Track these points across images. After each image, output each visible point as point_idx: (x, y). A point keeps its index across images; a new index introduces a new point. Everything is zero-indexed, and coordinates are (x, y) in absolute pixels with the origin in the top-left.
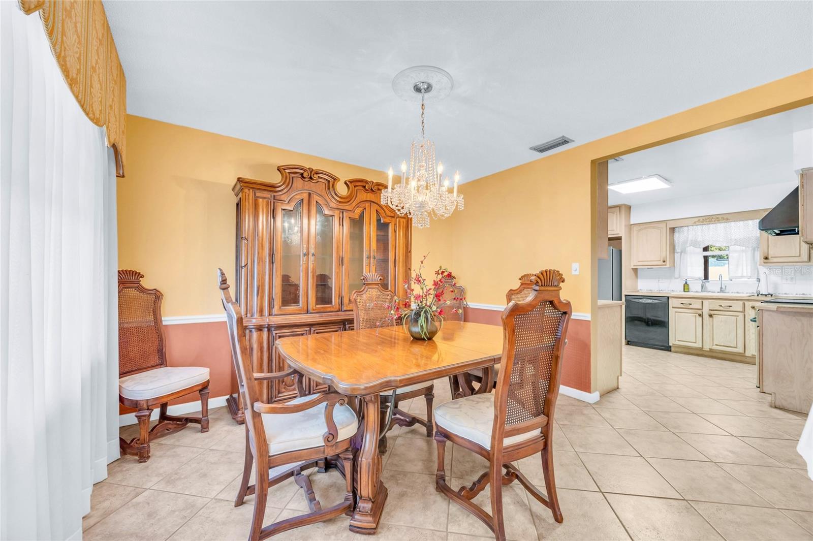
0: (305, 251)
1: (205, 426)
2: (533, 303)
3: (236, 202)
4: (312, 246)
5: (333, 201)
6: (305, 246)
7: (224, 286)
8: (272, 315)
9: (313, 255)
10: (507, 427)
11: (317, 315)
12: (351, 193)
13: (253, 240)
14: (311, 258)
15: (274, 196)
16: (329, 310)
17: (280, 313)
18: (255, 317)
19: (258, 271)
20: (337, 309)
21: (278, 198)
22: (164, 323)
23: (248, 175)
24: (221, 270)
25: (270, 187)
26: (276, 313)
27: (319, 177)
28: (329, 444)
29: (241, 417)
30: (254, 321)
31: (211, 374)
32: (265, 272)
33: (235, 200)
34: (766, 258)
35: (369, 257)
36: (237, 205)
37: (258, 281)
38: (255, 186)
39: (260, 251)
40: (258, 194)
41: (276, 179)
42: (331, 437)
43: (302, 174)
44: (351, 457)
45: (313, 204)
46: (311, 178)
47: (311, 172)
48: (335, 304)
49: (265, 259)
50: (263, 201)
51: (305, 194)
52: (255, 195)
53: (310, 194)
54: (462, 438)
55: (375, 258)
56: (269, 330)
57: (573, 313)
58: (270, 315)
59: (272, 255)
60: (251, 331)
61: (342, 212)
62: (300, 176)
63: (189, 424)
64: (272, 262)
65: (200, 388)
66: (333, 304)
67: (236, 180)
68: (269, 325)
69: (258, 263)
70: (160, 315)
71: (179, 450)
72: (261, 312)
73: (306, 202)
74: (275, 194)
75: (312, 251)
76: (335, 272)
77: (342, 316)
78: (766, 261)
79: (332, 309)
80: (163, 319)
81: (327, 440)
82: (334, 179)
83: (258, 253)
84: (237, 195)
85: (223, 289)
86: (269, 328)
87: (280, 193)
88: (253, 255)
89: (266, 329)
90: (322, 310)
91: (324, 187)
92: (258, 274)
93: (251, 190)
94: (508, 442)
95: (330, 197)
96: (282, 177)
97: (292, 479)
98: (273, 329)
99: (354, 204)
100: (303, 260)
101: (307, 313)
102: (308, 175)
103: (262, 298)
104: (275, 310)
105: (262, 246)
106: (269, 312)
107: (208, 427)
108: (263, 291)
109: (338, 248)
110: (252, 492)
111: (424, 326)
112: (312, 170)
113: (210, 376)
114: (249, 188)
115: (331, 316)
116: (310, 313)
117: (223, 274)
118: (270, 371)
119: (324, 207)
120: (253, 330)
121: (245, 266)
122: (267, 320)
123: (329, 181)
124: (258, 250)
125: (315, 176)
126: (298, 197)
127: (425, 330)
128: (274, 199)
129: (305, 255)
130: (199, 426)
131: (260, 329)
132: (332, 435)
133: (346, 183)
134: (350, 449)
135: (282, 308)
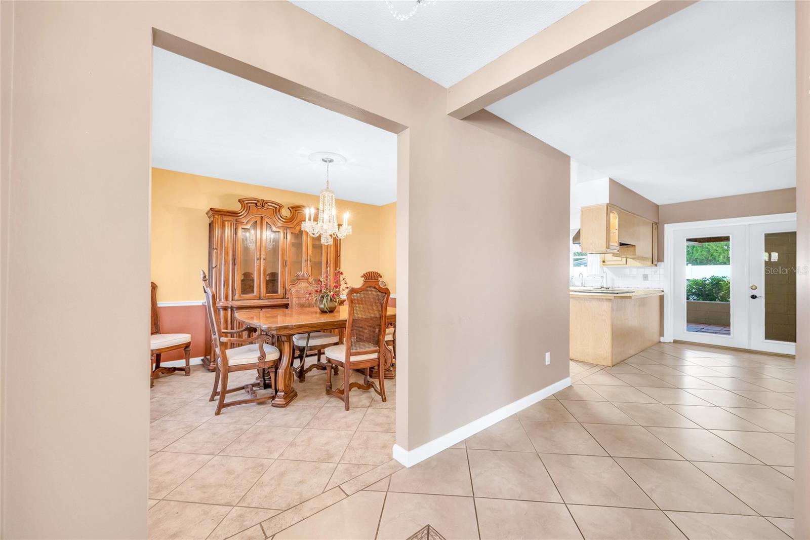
0: (258, 256)
1: (188, 372)
2: (363, 288)
3: (209, 222)
4: (263, 253)
5: (280, 221)
6: (258, 253)
7: (204, 279)
8: (234, 300)
9: (264, 259)
10: (352, 351)
11: (267, 301)
12: (293, 215)
13: (221, 250)
14: (263, 262)
15: (236, 219)
16: (275, 297)
17: (240, 299)
18: (222, 301)
19: (225, 270)
20: (282, 297)
21: (239, 220)
22: (158, 306)
23: (217, 206)
24: (203, 271)
25: (234, 214)
26: (237, 299)
27: (268, 205)
28: (261, 361)
29: (212, 367)
30: (221, 304)
31: (192, 338)
32: (229, 271)
33: (208, 221)
34: (604, 262)
35: (306, 261)
36: (210, 224)
37: (225, 277)
38: (222, 213)
39: (226, 258)
40: (225, 219)
41: (237, 207)
42: (262, 358)
43: (256, 204)
44: (274, 370)
45: (265, 224)
46: (263, 206)
47: (263, 203)
48: (280, 293)
49: (229, 262)
50: (228, 223)
51: (258, 218)
52: (222, 219)
53: (262, 217)
54: (335, 360)
55: (311, 261)
56: (232, 310)
57: (391, 295)
58: (232, 300)
59: (234, 259)
60: (219, 310)
61: (286, 229)
62: (255, 205)
63: (177, 372)
64: (234, 264)
65: (185, 346)
66: (279, 293)
67: (209, 209)
68: (231, 306)
69: (225, 265)
70: (156, 300)
71: (172, 383)
72: (226, 298)
73: (259, 222)
74: (237, 218)
75: (263, 256)
76: (281, 271)
77: (284, 301)
78: (603, 263)
79: (279, 297)
80: (158, 303)
81: (259, 359)
82: (280, 207)
83: (225, 258)
84: (209, 218)
85: (205, 281)
86: (232, 308)
87: (240, 217)
88: (221, 260)
89: (230, 309)
90: (270, 297)
91: (272, 213)
92: (224, 273)
93: (220, 216)
94: (353, 359)
95: (277, 218)
96: (242, 206)
97: (243, 391)
98: (235, 309)
99: (295, 223)
100: (256, 263)
101: (260, 299)
102: (260, 204)
103: (227, 288)
104: (236, 297)
105: (227, 254)
106: (232, 298)
107: (189, 373)
108: (228, 284)
109: (283, 254)
110: (219, 395)
111: (326, 304)
112: (264, 201)
113: (191, 339)
114: (218, 215)
115: (277, 301)
116: (262, 299)
117: (204, 273)
118: (232, 328)
119: (273, 226)
120: (221, 310)
121: (215, 267)
122: (230, 303)
123: (276, 208)
124: (225, 256)
125: (266, 205)
126: (253, 219)
127: (326, 306)
128: (236, 221)
129: (258, 259)
130: (183, 373)
131: (225, 309)
132: (263, 356)
133: (289, 208)
134: (274, 366)
135: (242, 295)
